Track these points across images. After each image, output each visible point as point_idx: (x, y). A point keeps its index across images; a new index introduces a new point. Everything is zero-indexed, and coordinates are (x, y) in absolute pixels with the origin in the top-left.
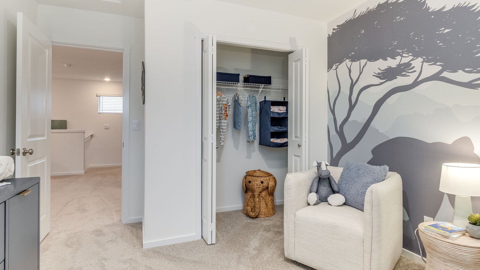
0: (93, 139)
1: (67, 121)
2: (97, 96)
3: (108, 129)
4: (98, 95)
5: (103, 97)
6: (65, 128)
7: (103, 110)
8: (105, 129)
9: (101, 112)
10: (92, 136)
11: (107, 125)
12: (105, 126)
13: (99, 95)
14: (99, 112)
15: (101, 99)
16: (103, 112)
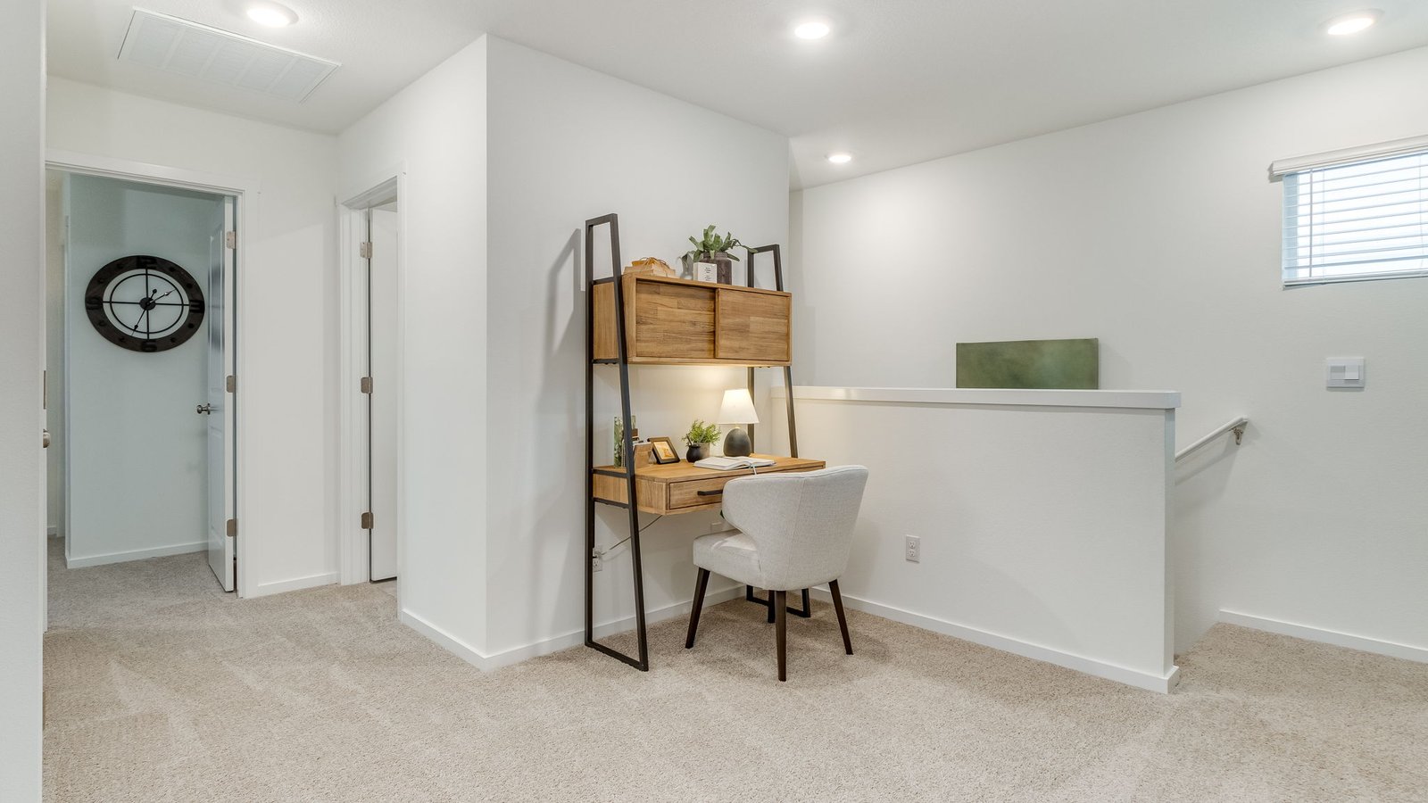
0: (1244, 452)
1: (1100, 342)
2: (1275, 178)
3: (1355, 386)
4: (1278, 169)
5: (1317, 176)
6: (1092, 381)
7: (1316, 261)
8: (1331, 388)
9: (1303, 274)
10: (1238, 431)
11: (1351, 362)
12: (1335, 369)
13: (1293, 164)
14: (1286, 277)
15: (1304, 189)
16: (1318, 273)
